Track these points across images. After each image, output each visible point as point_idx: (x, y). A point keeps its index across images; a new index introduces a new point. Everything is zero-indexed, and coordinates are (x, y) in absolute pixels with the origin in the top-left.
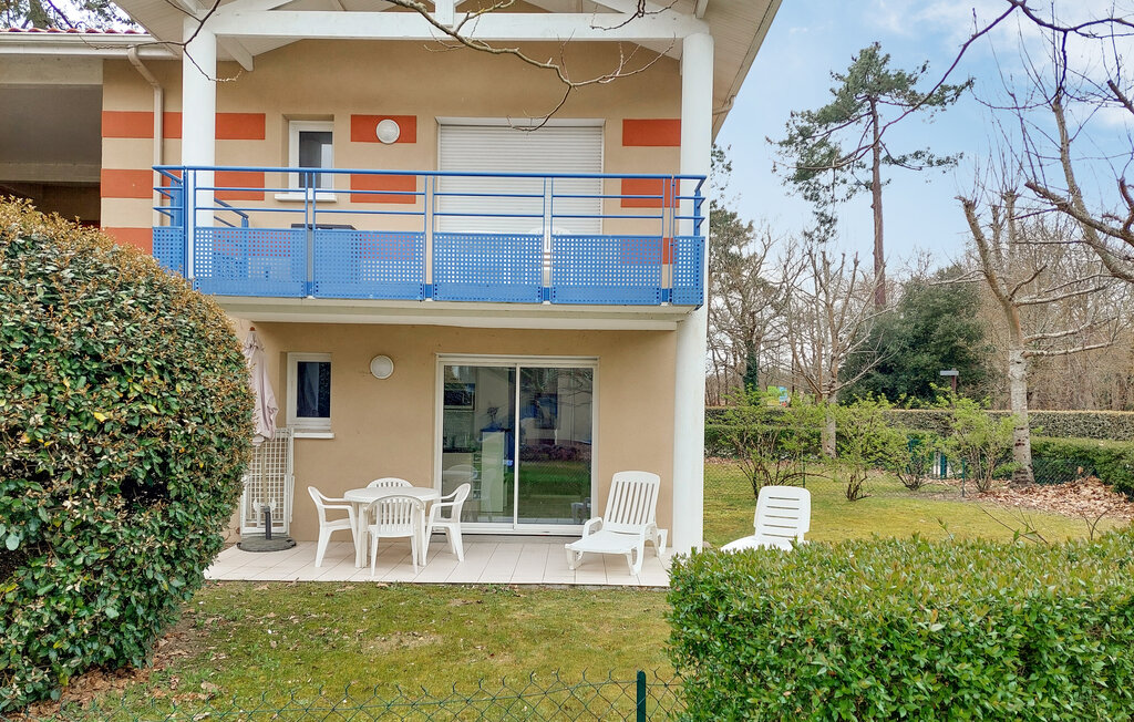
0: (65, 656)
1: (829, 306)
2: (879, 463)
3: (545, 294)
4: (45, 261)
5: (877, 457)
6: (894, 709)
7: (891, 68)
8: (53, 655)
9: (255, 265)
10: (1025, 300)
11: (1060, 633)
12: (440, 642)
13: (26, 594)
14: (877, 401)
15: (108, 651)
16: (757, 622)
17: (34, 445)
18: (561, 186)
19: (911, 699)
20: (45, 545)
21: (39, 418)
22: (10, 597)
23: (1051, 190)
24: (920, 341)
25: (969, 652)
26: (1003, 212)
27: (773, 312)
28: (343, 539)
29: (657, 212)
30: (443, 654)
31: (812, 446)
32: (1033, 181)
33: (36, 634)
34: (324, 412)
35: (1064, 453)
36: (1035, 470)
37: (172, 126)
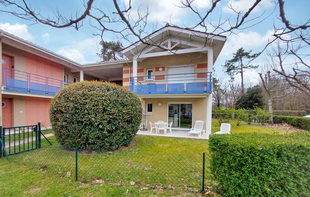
0: (120, 144)
1: (233, 93)
2: (243, 120)
3: (185, 92)
4: (117, 91)
5: (243, 119)
6: (252, 162)
7: (245, 52)
8: (119, 143)
9: (142, 90)
10: (271, 91)
11: (285, 151)
12: (169, 146)
13: (116, 135)
14: (243, 109)
15: (125, 143)
16: (226, 146)
17: (116, 115)
18: (187, 75)
19: (255, 161)
20: (118, 129)
21: (117, 112)
22: (114, 135)
23: (278, 71)
24: (250, 99)
25: (267, 153)
26: (267, 75)
27: (222, 94)
28: (154, 129)
29: (204, 78)
30: (169, 147)
31: (230, 117)
32: (274, 69)
33: (116, 140)
34: (151, 111)
35: (280, 118)
36: (273, 121)
37: (132, 71)
